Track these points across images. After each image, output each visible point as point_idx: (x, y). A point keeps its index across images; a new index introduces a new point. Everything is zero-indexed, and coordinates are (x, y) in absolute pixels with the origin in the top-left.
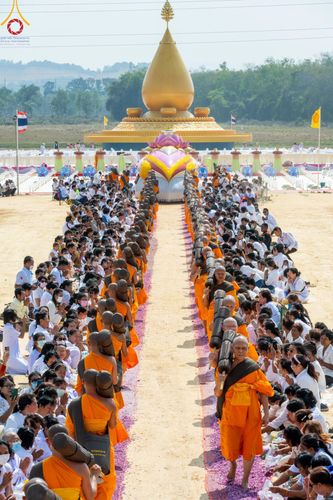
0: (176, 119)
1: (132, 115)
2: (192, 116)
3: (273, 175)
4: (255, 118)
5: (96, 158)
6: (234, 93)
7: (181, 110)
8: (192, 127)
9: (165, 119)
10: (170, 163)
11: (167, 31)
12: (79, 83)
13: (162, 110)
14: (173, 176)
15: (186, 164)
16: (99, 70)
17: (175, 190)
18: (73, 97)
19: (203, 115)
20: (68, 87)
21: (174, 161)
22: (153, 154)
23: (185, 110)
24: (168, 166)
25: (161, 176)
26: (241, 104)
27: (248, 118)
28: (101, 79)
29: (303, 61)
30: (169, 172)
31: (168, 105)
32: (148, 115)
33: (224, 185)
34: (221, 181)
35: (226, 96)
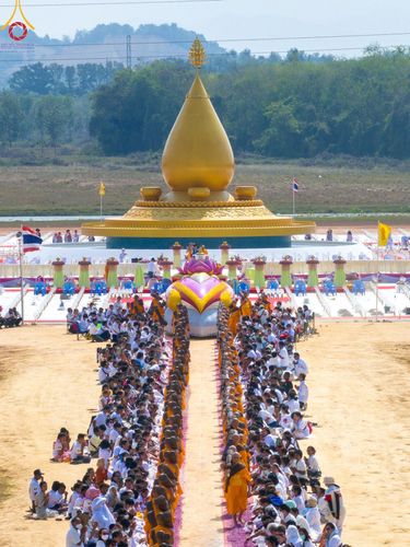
0: (210, 203)
1: (148, 199)
2: (231, 199)
3: (333, 292)
4: (346, 151)
5: (107, 270)
6: (311, 106)
7: (217, 189)
8: (232, 215)
9: (193, 203)
10: (203, 292)
13: (190, 191)
14: (206, 308)
15: (220, 293)
16: (66, 38)
19: (246, 198)
21: (208, 290)
22: (183, 282)
23: (223, 190)
24: (200, 297)
25: (192, 307)
26: (323, 126)
27: (335, 151)
28: (74, 64)
30: (202, 302)
31: (199, 184)
32: (170, 197)
33: (264, 319)
34: (259, 313)
35: (298, 112)
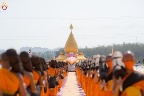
1: (62, 55)
2: (78, 55)
8: (78, 58)
10: (72, 61)
11: (71, 32)
12: (47, 52)
14: (73, 64)
15: (76, 61)
17: (73, 68)
18: (46, 56)
19: (81, 55)
20: (44, 53)
22: (67, 59)
23: (76, 53)
24: (71, 62)
25: (70, 64)
28: (53, 51)
29: (108, 45)
32: (66, 54)
